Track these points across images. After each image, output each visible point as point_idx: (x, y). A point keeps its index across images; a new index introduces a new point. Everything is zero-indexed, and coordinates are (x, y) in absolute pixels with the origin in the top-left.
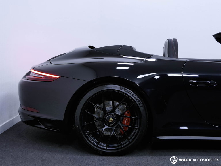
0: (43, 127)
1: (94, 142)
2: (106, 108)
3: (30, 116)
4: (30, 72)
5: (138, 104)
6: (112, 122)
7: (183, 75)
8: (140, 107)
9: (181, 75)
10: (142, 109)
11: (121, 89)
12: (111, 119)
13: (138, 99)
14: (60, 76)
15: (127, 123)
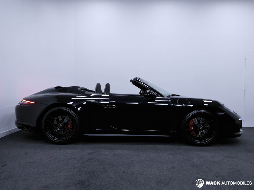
0: (26, 130)
1: (50, 136)
2: (59, 120)
3: (21, 124)
4: (22, 101)
5: (75, 117)
6: (62, 127)
7: (99, 102)
8: (76, 119)
9: (98, 102)
10: (77, 120)
11: (66, 109)
12: (61, 125)
13: (75, 114)
14: (35, 102)
15: (70, 127)
